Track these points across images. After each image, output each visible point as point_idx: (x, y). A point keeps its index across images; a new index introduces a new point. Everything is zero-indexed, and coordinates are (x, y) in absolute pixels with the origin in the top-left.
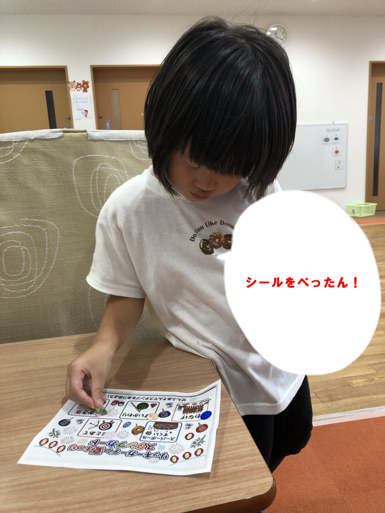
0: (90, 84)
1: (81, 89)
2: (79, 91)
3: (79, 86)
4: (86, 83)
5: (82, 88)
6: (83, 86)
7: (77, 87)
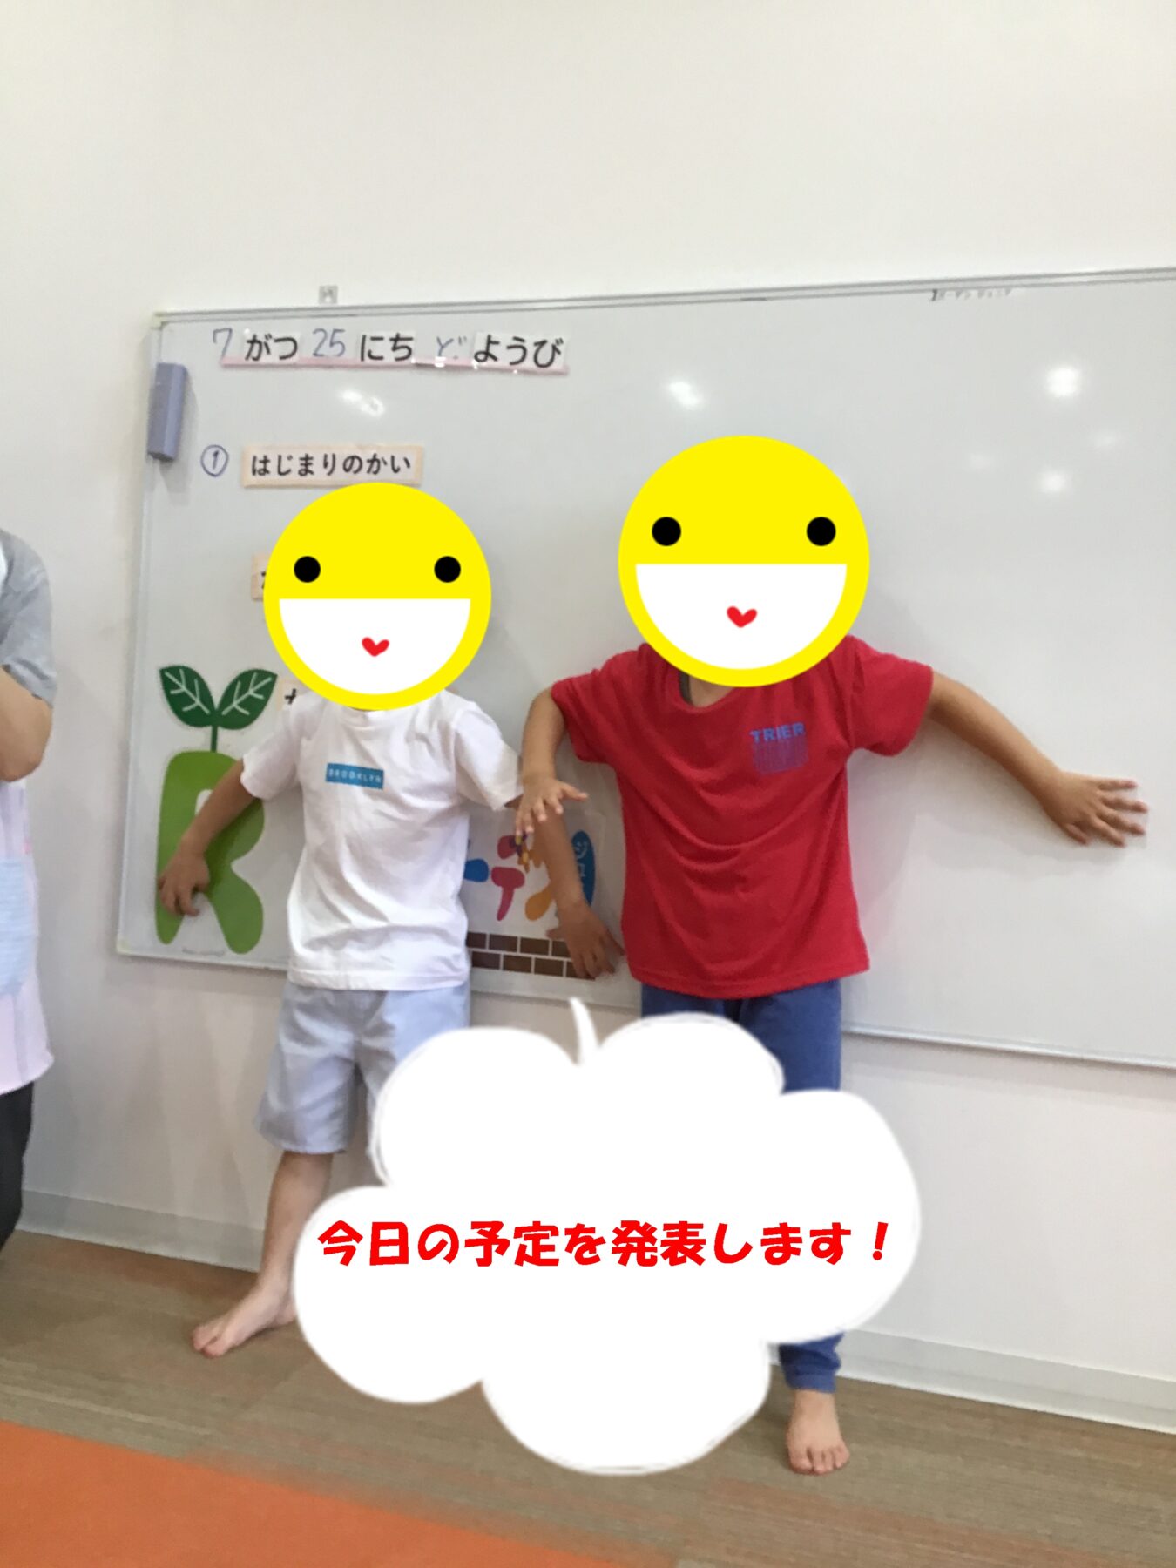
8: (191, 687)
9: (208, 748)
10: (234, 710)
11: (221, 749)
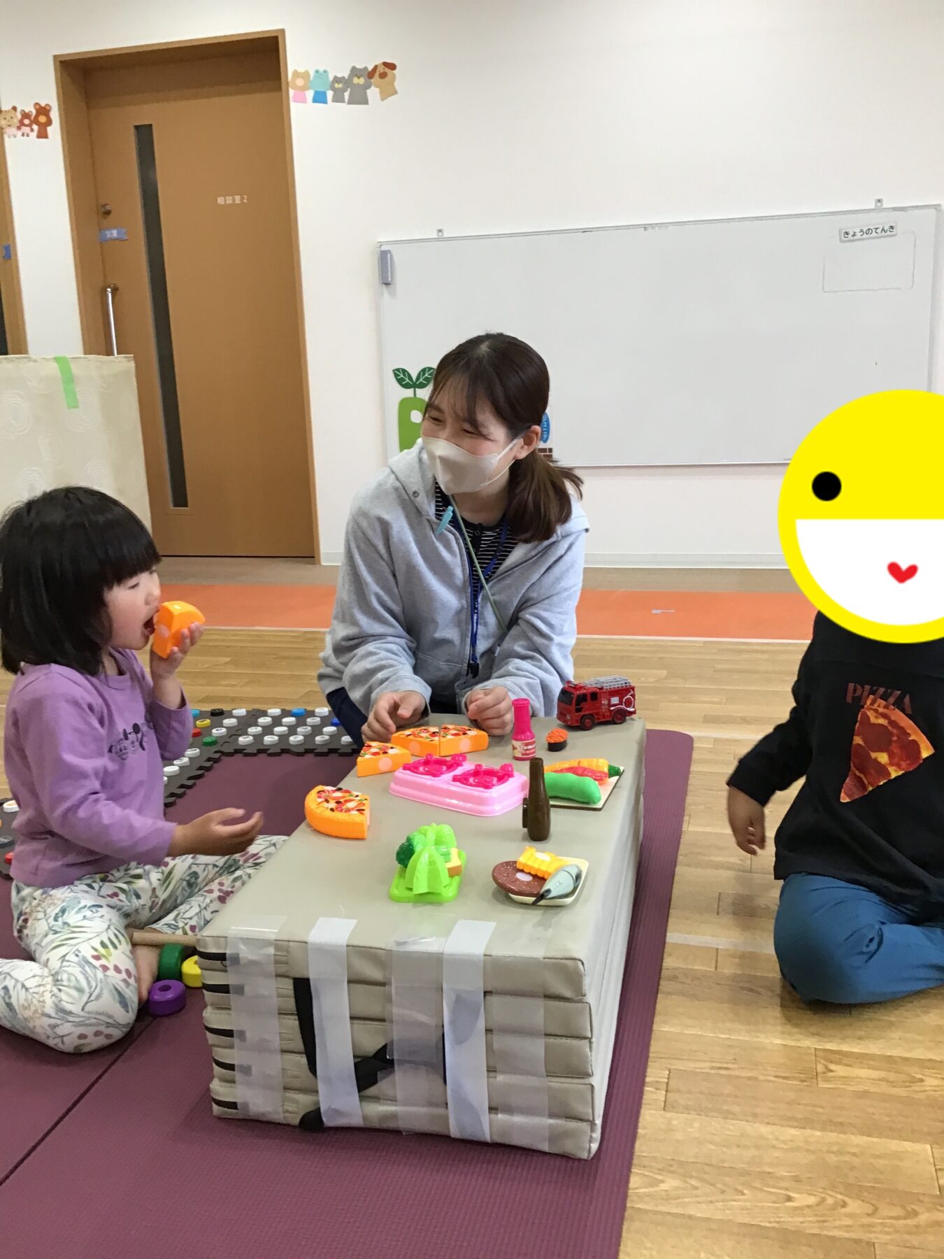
0: (55, 115)
1: (32, 130)
2: (28, 135)
3: (27, 122)
4: (43, 111)
5: (35, 127)
6: (36, 121)
7: (22, 124)
8: (404, 375)
9: (413, 396)
10: (421, 382)
11: (418, 396)
